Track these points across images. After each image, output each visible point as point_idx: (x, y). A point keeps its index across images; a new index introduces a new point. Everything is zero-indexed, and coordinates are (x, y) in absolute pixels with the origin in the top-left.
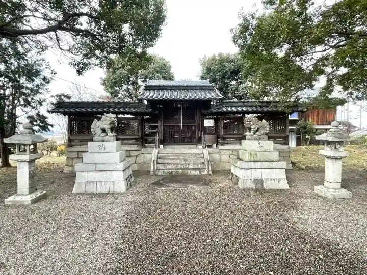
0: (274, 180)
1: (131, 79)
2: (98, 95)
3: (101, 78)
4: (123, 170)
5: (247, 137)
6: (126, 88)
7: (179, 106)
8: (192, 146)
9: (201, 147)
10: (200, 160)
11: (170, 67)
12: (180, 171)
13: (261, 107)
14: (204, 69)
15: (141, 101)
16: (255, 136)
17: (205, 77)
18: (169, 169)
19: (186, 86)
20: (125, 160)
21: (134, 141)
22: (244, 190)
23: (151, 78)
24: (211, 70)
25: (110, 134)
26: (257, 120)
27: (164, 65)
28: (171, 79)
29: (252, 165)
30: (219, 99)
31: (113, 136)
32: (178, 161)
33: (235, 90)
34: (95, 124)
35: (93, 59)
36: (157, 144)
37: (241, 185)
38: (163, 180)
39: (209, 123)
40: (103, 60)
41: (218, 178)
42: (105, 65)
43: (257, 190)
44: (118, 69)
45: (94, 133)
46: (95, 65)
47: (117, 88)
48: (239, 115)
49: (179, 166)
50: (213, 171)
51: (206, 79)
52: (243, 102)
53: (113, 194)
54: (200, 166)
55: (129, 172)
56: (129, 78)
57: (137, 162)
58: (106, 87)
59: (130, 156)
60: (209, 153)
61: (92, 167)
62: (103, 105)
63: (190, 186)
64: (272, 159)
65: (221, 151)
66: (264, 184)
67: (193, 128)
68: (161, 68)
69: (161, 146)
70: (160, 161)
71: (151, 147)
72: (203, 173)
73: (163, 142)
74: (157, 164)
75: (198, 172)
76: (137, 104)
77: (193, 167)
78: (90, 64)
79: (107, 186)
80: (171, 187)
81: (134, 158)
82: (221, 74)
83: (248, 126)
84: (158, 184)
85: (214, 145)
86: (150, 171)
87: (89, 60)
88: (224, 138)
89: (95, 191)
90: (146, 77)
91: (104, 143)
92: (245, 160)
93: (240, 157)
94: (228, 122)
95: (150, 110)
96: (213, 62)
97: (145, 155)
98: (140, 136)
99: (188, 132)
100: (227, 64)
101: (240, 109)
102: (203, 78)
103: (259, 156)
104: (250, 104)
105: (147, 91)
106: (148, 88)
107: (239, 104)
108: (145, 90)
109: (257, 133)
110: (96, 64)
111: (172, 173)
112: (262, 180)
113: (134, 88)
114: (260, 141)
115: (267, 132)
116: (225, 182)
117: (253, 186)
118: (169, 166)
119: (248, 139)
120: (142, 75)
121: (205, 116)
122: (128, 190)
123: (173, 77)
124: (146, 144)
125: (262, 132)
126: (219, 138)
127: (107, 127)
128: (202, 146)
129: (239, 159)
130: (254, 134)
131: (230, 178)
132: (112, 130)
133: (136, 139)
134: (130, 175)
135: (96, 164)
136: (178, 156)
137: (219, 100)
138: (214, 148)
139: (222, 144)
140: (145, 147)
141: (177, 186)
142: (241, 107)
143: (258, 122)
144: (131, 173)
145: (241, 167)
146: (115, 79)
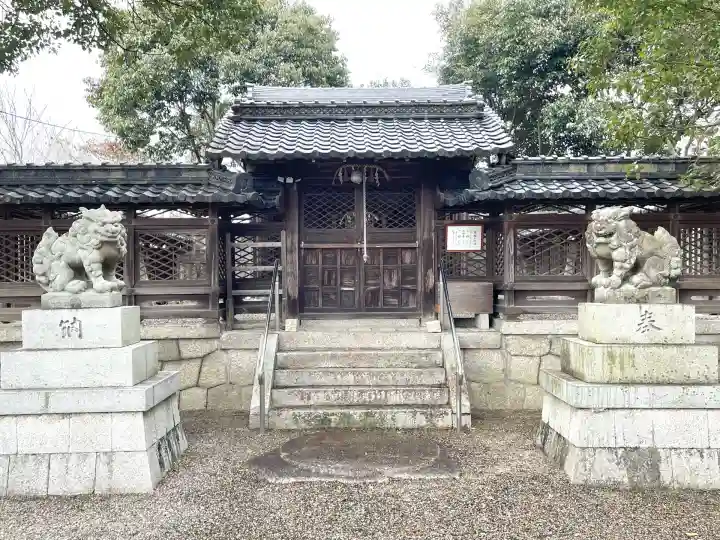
0: (701, 452)
1: (196, 83)
2: (78, 141)
3: (88, 81)
4: (145, 413)
5: (599, 292)
6: (174, 112)
7: (355, 178)
8: (402, 322)
9: (433, 325)
10: (432, 374)
11: (331, 37)
12: (357, 414)
13: (654, 179)
14: (452, 44)
15: (215, 160)
16: (628, 287)
17: (458, 71)
18: (317, 407)
19: (383, 107)
20: (153, 375)
21: (194, 304)
22: (587, 488)
23: (261, 80)
24: (477, 45)
25: (99, 282)
26: (636, 229)
27: (311, 30)
28: (335, 80)
29: (616, 396)
30: (500, 154)
31: (112, 289)
32: (350, 379)
33: (566, 119)
34: (49, 247)
35: (50, 12)
36: (275, 316)
37: (573, 471)
38: (290, 446)
39: (463, 238)
40: (86, 17)
41: (495, 442)
42: (95, 32)
43: (635, 489)
44: (146, 49)
45: (43, 279)
46: (58, 35)
47: (145, 115)
48: (575, 210)
49: (354, 396)
50: (477, 416)
51: (460, 79)
52: (589, 164)
53: (105, 498)
54: (428, 397)
55: (167, 419)
56: (186, 80)
57: (201, 382)
58: (104, 112)
59: (180, 359)
60: (464, 349)
61: (34, 403)
62: (86, 175)
63: (389, 471)
64: (694, 376)
65: (510, 340)
66: (663, 467)
67: (408, 257)
68: (299, 43)
69: (291, 323)
70: (284, 377)
71: (254, 326)
72: (441, 423)
73: (300, 307)
74: (275, 387)
75: (421, 420)
76: (204, 174)
77: (403, 401)
78: (41, 32)
79: (87, 470)
80: (318, 474)
81: (194, 366)
82: (514, 60)
83: (602, 251)
84: (271, 462)
85: (484, 319)
86: (247, 416)
87: (36, 18)
88: (518, 294)
89: (40, 488)
90: (248, 76)
91: (80, 314)
92: (588, 378)
93: (574, 365)
94: (533, 236)
95: (251, 194)
96: (485, 17)
97: (233, 355)
98: (215, 286)
99: (390, 272)
100: (536, 25)
101: (577, 188)
102: (449, 76)
103: (644, 364)
104: (611, 168)
105: (243, 125)
106: (246, 114)
107: (573, 169)
108: (236, 121)
109: (636, 278)
110: (62, 29)
111: (325, 420)
112: (653, 451)
113: (203, 114)
114: (645, 307)
115: (674, 273)
116: (520, 460)
117: (621, 475)
118: (319, 398)
119: (603, 301)
120: (233, 66)
121: (449, 214)
122: (160, 483)
123: (341, 73)
124: (238, 317)
125: (653, 273)
126: (501, 292)
127: (91, 258)
128: (438, 322)
129: (569, 372)
130: (625, 279)
131: (539, 442)
132: (107, 266)
133: (202, 298)
134: (174, 429)
135: (47, 391)
136: (353, 359)
137: (500, 156)
138: (482, 332)
139: (513, 317)
140: (234, 326)
141: (340, 473)
142: (581, 180)
143: (637, 235)
144: (178, 420)
145: (573, 402)
146: (137, 83)
